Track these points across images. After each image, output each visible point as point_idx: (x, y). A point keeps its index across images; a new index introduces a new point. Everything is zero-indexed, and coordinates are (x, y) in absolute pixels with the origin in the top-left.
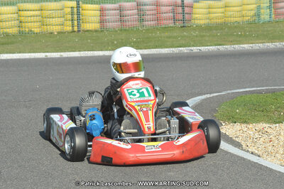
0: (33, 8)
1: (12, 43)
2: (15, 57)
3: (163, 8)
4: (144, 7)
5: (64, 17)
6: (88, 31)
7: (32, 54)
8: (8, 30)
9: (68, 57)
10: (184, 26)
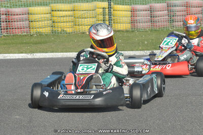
0: (66, 9)
1: (45, 42)
2: (48, 57)
3: (193, 9)
4: (174, 8)
5: (95, 17)
7: (65, 53)
8: (41, 30)
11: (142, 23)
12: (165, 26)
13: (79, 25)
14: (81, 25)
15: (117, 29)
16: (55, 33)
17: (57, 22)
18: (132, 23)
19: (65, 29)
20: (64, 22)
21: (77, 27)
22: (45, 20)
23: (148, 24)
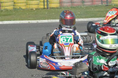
1: (10, 15)
2: (11, 23)
6: (52, 8)
8: (7, 7)
9: (41, 23)
10: (107, 5)
11: (66, 3)
12: (79, 5)
13: (29, 5)
14: (31, 5)
15: (51, 7)
16: (16, 9)
17: (16, 3)
18: (60, 3)
19: (21, 7)
20: (21, 3)
21: (28, 6)
22: (9, 2)
23: (70, 4)
